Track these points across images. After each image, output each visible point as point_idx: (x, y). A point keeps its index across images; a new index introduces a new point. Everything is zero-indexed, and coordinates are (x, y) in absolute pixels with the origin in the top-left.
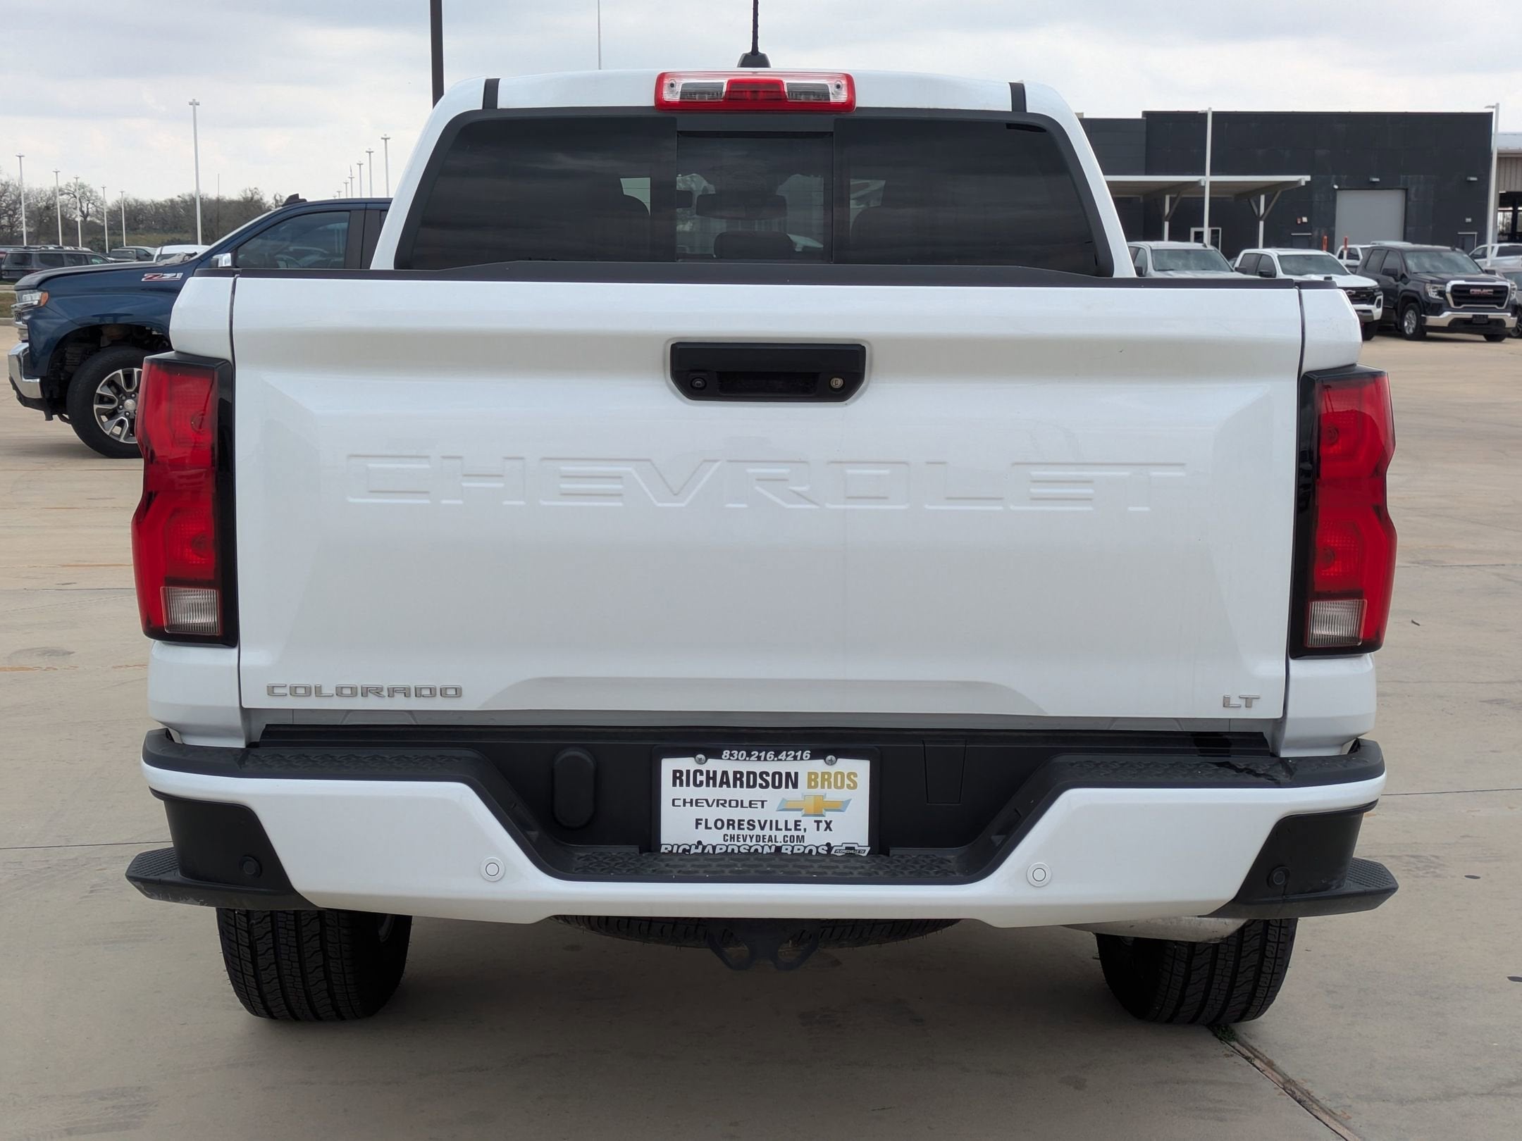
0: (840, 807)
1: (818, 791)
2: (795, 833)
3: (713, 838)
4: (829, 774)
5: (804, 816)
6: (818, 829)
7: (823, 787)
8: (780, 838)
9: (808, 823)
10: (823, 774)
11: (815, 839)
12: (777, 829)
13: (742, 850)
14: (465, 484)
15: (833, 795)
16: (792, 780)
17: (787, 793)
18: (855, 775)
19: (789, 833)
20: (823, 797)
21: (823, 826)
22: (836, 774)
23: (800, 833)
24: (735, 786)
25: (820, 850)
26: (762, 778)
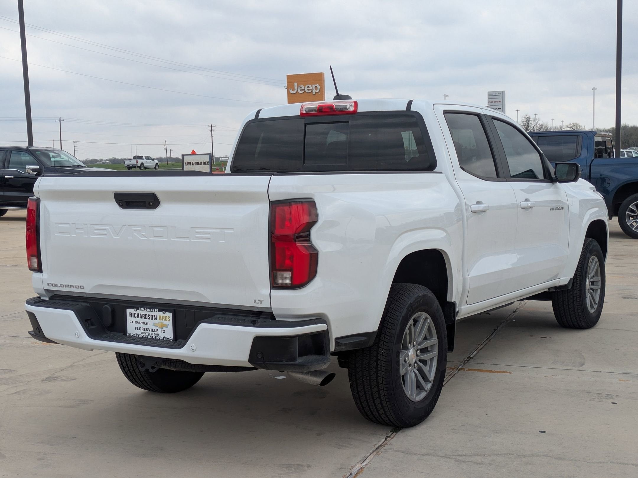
0: (166, 326)
1: (162, 321)
2: (156, 333)
4: (164, 316)
5: (159, 328)
6: (162, 332)
7: (163, 320)
8: (153, 334)
9: (160, 330)
10: (162, 316)
11: (161, 335)
12: (153, 331)
14: (77, 231)
16: (155, 317)
17: (154, 321)
19: (155, 333)
20: (163, 323)
21: (163, 331)
22: (166, 316)
23: (158, 333)
25: (162, 339)
26: (148, 316)
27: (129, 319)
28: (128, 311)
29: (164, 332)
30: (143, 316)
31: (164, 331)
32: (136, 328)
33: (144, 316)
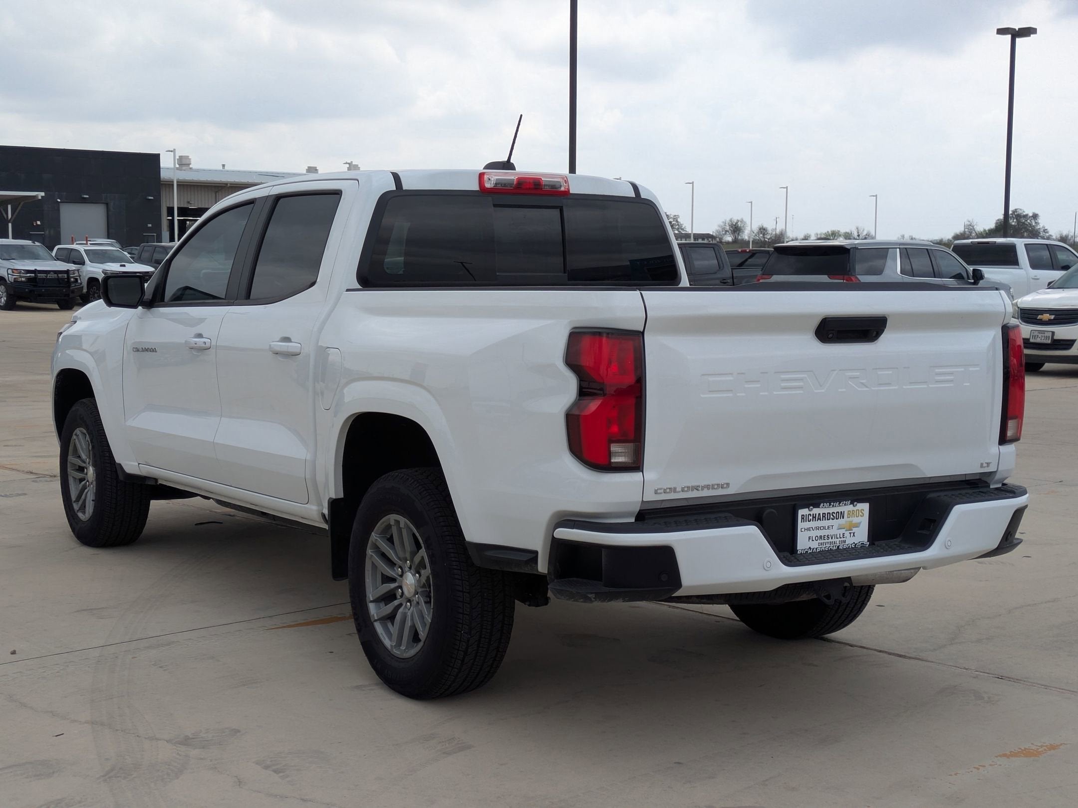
0: (857, 525)
1: (851, 519)
2: (843, 539)
3: (815, 545)
5: (846, 531)
8: (838, 543)
9: (847, 534)
11: (850, 541)
13: (826, 549)
14: (746, 386)
15: (855, 520)
16: (842, 515)
17: (841, 521)
18: (863, 510)
19: (841, 540)
20: (852, 521)
21: (852, 534)
23: (845, 539)
24: (823, 520)
27: (801, 525)
28: (802, 512)
29: (854, 535)
30: (823, 516)
31: (854, 533)
32: (809, 539)
33: (825, 515)
